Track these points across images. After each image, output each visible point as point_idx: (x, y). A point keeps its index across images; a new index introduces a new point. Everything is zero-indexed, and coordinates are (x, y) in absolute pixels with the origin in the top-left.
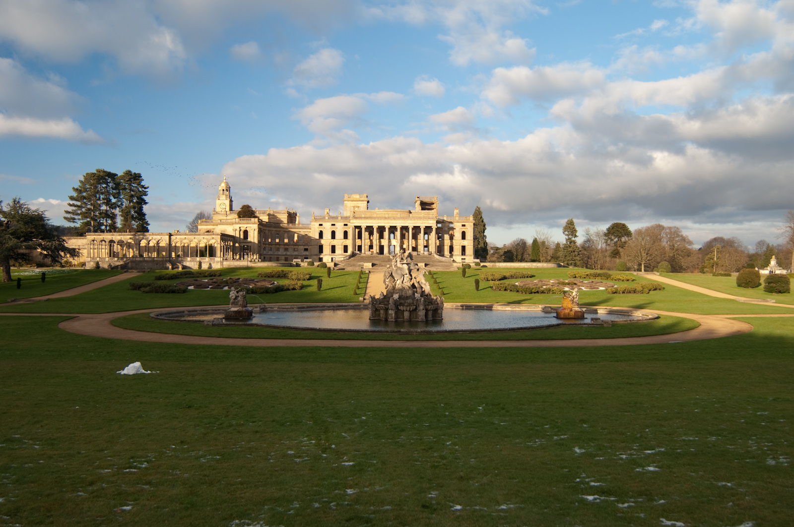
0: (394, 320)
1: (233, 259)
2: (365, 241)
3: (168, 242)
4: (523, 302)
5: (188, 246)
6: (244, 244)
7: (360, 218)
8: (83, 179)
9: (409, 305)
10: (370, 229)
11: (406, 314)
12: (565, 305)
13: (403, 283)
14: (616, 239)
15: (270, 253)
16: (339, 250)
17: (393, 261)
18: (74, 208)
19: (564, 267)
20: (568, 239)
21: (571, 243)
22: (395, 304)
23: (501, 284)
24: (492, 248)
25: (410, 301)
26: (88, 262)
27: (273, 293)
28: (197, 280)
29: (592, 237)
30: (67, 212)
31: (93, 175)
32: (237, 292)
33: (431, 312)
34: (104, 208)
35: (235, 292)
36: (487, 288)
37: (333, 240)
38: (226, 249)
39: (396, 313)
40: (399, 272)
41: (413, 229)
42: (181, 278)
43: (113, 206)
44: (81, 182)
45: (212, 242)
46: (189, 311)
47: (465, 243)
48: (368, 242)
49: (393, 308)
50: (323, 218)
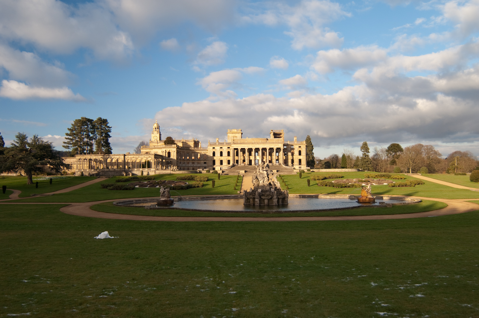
0: (259, 205)
1: (162, 169)
2: (240, 157)
3: (123, 160)
4: (337, 193)
5: (135, 162)
6: (168, 160)
7: (237, 143)
8: (73, 123)
9: (268, 196)
10: (243, 150)
11: (266, 201)
12: (363, 194)
13: (263, 182)
14: (394, 154)
15: (184, 165)
16: (225, 163)
17: (257, 169)
18: (69, 140)
19: (362, 171)
20: (364, 154)
21: (365, 156)
22: (259, 195)
23: (323, 182)
24: (317, 160)
25: (268, 193)
26: (77, 172)
27: (186, 189)
28: (140, 182)
29: (378, 153)
30: (65, 143)
31: (79, 121)
32: (165, 189)
33: (281, 199)
34: (86, 140)
35: (163, 189)
36: (315, 185)
37: (221, 157)
38: (157, 163)
39: (260, 200)
40: (261, 175)
41: (269, 150)
42: (131, 181)
43: (91, 139)
44: (72, 125)
45: (149, 159)
46: (136, 201)
47: (301, 157)
48: (242, 158)
49: (258, 198)
50: (215, 144)
